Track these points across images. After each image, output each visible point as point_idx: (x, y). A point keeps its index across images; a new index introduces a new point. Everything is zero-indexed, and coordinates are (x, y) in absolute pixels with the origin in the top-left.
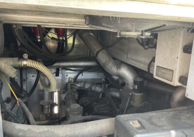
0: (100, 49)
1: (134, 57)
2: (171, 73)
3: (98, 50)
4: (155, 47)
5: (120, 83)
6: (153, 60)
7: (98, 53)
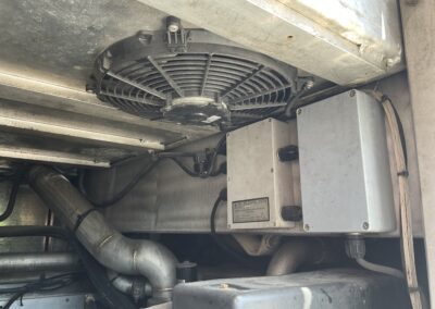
0: (85, 210)
1: (174, 213)
2: (264, 204)
3: (80, 213)
4: (223, 169)
5: (137, 297)
6: (223, 196)
7: (80, 219)
